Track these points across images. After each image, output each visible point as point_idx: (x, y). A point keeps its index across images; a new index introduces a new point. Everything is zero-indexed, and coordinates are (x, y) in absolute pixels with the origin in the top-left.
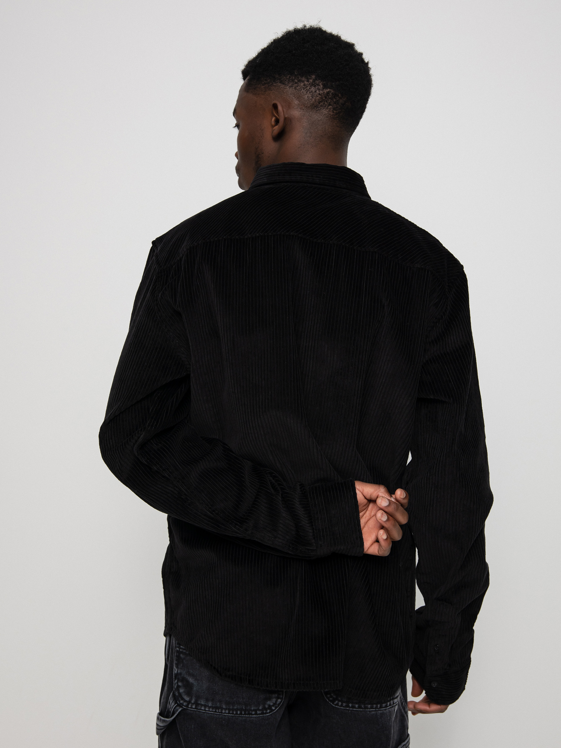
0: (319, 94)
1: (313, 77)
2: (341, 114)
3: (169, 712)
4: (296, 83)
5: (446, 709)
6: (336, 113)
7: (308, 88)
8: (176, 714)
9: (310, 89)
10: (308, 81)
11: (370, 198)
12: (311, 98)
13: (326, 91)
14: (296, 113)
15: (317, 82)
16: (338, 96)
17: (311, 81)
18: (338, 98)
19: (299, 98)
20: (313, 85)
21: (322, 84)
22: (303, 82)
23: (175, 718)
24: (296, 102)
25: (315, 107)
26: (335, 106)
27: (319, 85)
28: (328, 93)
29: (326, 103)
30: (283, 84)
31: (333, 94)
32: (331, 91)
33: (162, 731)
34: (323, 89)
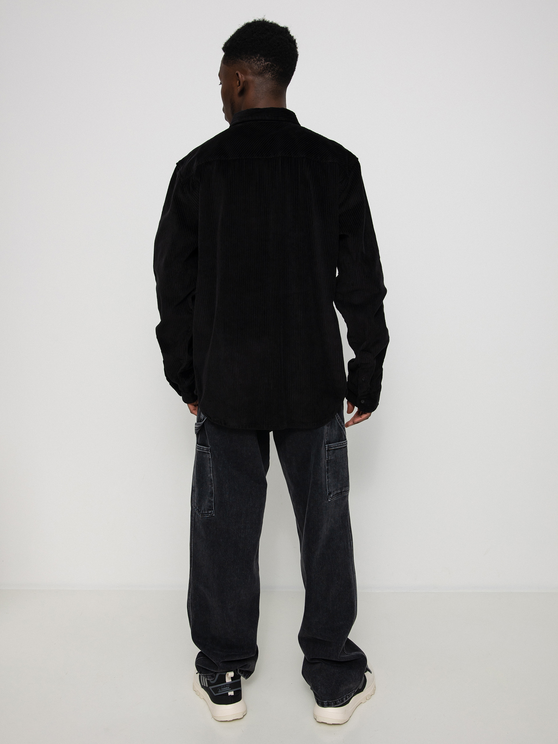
0: (262, 66)
1: (259, 55)
2: (277, 77)
3: (201, 419)
4: (249, 59)
5: (370, 415)
6: (273, 76)
7: (256, 62)
8: (205, 420)
9: (257, 63)
10: (256, 58)
11: (300, 125)
12: (258, 68)
13: (266, 63)
14: (250, 78)
15: (261, 58)
16: (274, 66)
17: (257, 58)
18: (274, 67)
19: (251, 68)
20: (259, 60)
21: (264, 60)
22: (253, 58)
23: (204, 422)
24: (250, 71)
25: (260, 74)
26: (273, 72)
27: (262, 60)
28: (268, 65)
29: (267, 71)
30: (242, 60)
31: (270, 65)
32: (269, 64)
33: (198, 430)
34: (265, 62)
